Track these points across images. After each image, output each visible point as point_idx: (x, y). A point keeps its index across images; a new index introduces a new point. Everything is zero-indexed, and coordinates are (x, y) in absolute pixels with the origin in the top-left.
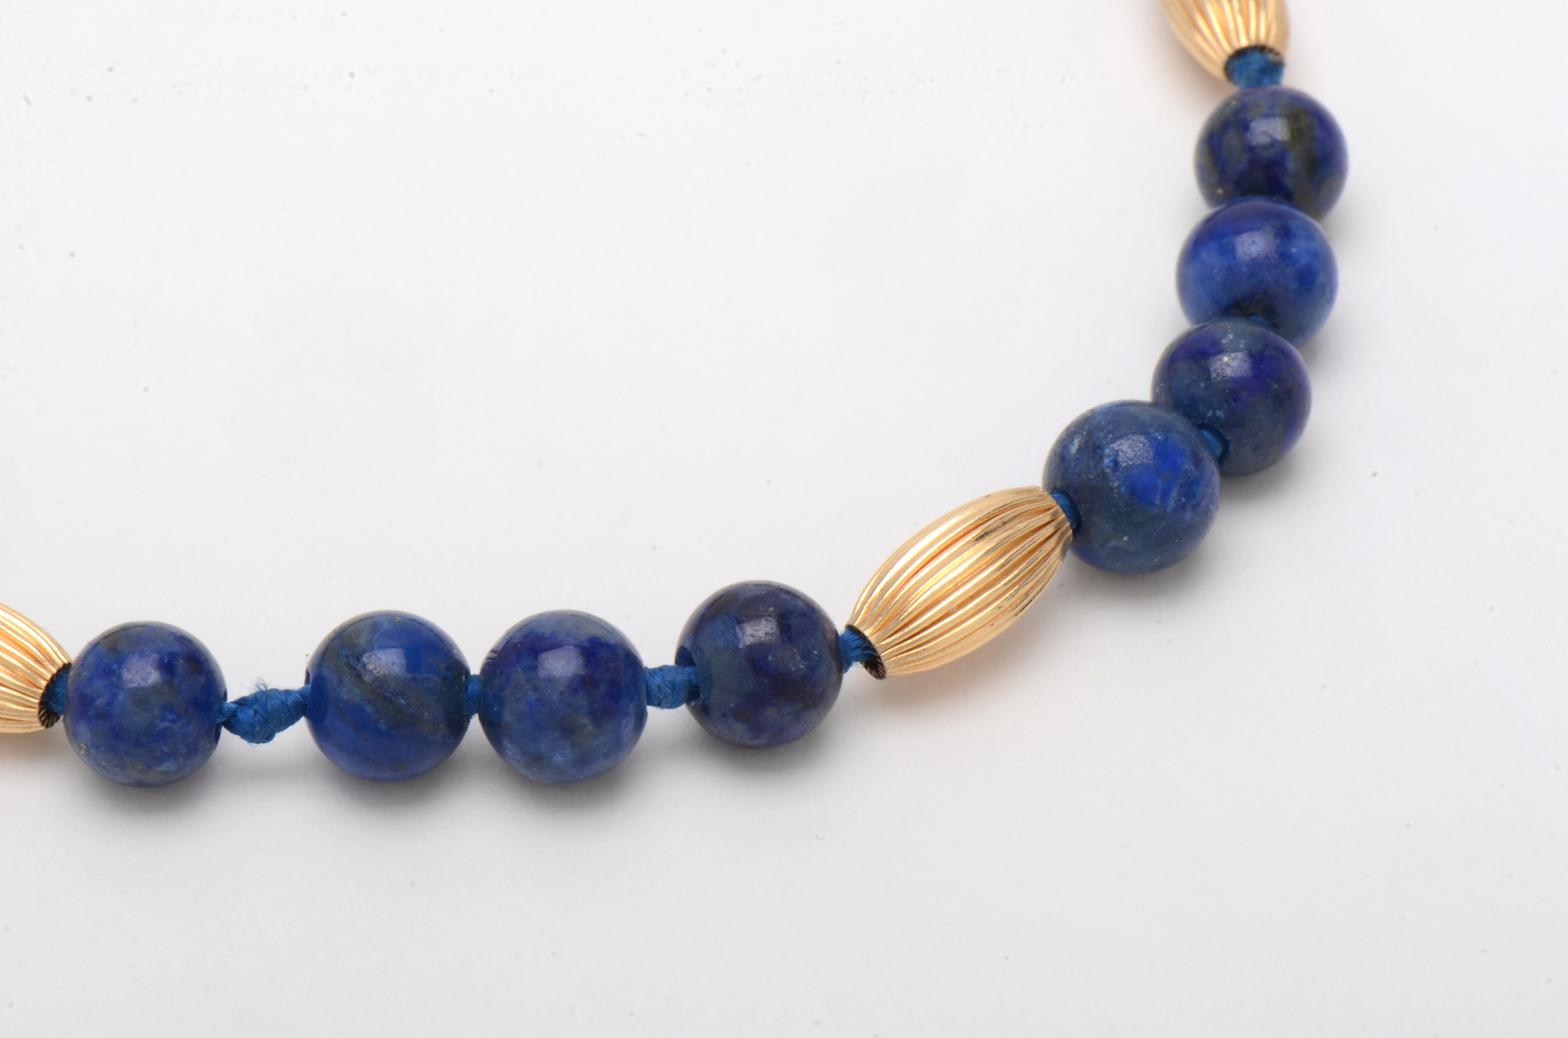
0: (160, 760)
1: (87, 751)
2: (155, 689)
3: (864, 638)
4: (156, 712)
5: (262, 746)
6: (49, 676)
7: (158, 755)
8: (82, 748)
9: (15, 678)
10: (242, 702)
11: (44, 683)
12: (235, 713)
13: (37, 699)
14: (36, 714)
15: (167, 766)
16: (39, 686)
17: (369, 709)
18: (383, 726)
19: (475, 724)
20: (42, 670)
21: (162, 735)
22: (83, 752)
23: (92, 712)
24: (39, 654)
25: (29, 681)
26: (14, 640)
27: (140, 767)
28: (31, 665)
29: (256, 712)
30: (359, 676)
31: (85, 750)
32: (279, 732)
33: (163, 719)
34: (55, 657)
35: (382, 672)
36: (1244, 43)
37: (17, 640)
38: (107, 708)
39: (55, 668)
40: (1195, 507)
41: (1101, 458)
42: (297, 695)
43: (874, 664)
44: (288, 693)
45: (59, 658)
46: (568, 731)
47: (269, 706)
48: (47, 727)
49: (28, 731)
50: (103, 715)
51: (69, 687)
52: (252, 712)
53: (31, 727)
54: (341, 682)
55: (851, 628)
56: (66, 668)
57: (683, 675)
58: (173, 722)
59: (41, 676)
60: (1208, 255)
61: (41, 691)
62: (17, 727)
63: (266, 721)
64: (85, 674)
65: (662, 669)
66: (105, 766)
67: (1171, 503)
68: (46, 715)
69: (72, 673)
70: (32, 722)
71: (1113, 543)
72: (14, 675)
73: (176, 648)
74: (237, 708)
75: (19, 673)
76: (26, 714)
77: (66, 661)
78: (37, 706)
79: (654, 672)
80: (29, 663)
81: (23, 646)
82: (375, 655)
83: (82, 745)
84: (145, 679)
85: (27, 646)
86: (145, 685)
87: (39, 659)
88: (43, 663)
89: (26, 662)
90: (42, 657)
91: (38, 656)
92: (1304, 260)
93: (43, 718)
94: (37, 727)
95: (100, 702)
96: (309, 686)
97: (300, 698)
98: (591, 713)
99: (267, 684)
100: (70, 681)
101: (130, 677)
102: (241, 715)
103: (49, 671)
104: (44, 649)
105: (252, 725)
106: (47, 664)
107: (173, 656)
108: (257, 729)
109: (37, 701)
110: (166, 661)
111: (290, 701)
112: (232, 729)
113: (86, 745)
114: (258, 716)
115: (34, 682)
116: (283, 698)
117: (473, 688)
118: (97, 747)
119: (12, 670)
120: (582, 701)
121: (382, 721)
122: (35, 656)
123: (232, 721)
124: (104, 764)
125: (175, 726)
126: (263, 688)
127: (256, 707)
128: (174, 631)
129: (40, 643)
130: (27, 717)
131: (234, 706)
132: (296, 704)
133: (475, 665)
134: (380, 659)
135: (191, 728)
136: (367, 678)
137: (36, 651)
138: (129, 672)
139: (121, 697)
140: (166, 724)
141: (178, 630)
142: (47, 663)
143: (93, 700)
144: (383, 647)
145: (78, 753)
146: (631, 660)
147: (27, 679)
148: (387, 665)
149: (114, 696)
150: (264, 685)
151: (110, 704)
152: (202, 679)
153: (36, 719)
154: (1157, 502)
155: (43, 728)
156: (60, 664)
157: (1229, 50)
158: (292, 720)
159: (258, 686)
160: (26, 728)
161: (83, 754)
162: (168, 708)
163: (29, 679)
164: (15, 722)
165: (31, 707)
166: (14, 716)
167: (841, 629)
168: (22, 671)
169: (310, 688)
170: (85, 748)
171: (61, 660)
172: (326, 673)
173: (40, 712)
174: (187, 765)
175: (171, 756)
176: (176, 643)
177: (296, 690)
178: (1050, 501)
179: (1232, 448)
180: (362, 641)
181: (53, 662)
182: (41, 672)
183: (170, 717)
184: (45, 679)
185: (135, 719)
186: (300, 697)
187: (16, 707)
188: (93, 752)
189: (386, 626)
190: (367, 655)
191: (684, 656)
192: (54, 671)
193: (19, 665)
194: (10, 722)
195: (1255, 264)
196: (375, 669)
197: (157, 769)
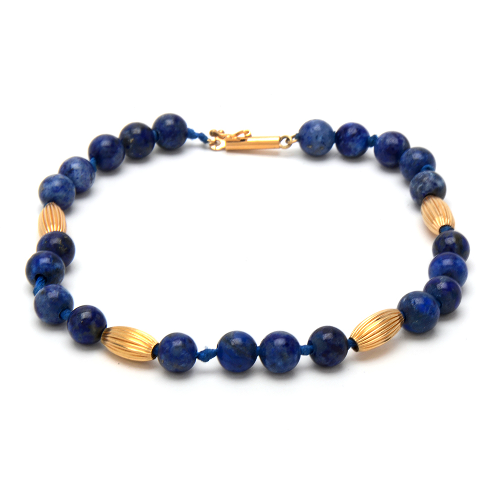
2: (181, 346)
3: (354, 340)
4: (181, 351)
5: (206, 363)
7: (181, 362)
10: (201, 352)
11: (153, 347)
12: (199, 355)
15: (183, 365)
19: (258, 358)
21: (182, 356)
22: (162, 362)
23: (165, 352)
25: (149, 346)
27: (176, 365)
29: (205, 354)
32: (210, 359)
35: (236, 342)
36: (444, 224)
40: (434, 314)
41: (411, 302)
43: (356, 348)
44: (213, 350)
46: (282, 356)
47: (208, 352)
49: (148, 360)
50: (168, 351)
54: (226, 345)
55: (350, 338)
57: (310, 347)
58: (185, 353)
59: (152, 345)
60: (436, 264)
61: (152, 349)
62: (146, 359)
63: (207, 355)
65: (305, 346)
66: (168, 365)
67: (428, 313)
70: (149, 357)
71: (414, 323)
73: (186, 337)
78: (151, 353)
79: (302, 346)
80: (149, 342)
81: (149, 339)
83: (162, 360)
86: (179, 346)
91: (152, 341)
92: (460, 265)
94: (151, 359)
95: (167, 348)
97: (215, 351)
98: (287, 352)
105: (204, 358)
106: (153, 343)
107: (185, 340)
108: (206, 359)
109: (151, 351)
111: (213, 352)
112: (199, 359)
117: (258, 349)
118: (166, 360)
119: (146, 344)
120: (285, 349)
127: (205, 352)
131: (199, 353)
133: (258, 344)
134: (235, 340)
143: (166, 348)
144: (236, 338)
146: (297, 343)
149: (171, 347)
151: (170, 349)
154: (425, 312)
155: (153, 360)
156: (157, 343)
157: (440, 226)
158: (214, 356)
162: (184, 350)
165: (149, 353)
166: (145, 355)
167: (348, 338)
169: (218, 348)
173: (152, 356)
175: (184, 362)
177: (215, 349)
178: (398, 311)
179: (443, 305)
180: (231, 335)
187: (146, 353)
188: (165, 362)
189: (237, 332)
190: (232, 339)
191: (310, 342)
192: (155, 344)
195: (448, 266)
197: (180, 366)
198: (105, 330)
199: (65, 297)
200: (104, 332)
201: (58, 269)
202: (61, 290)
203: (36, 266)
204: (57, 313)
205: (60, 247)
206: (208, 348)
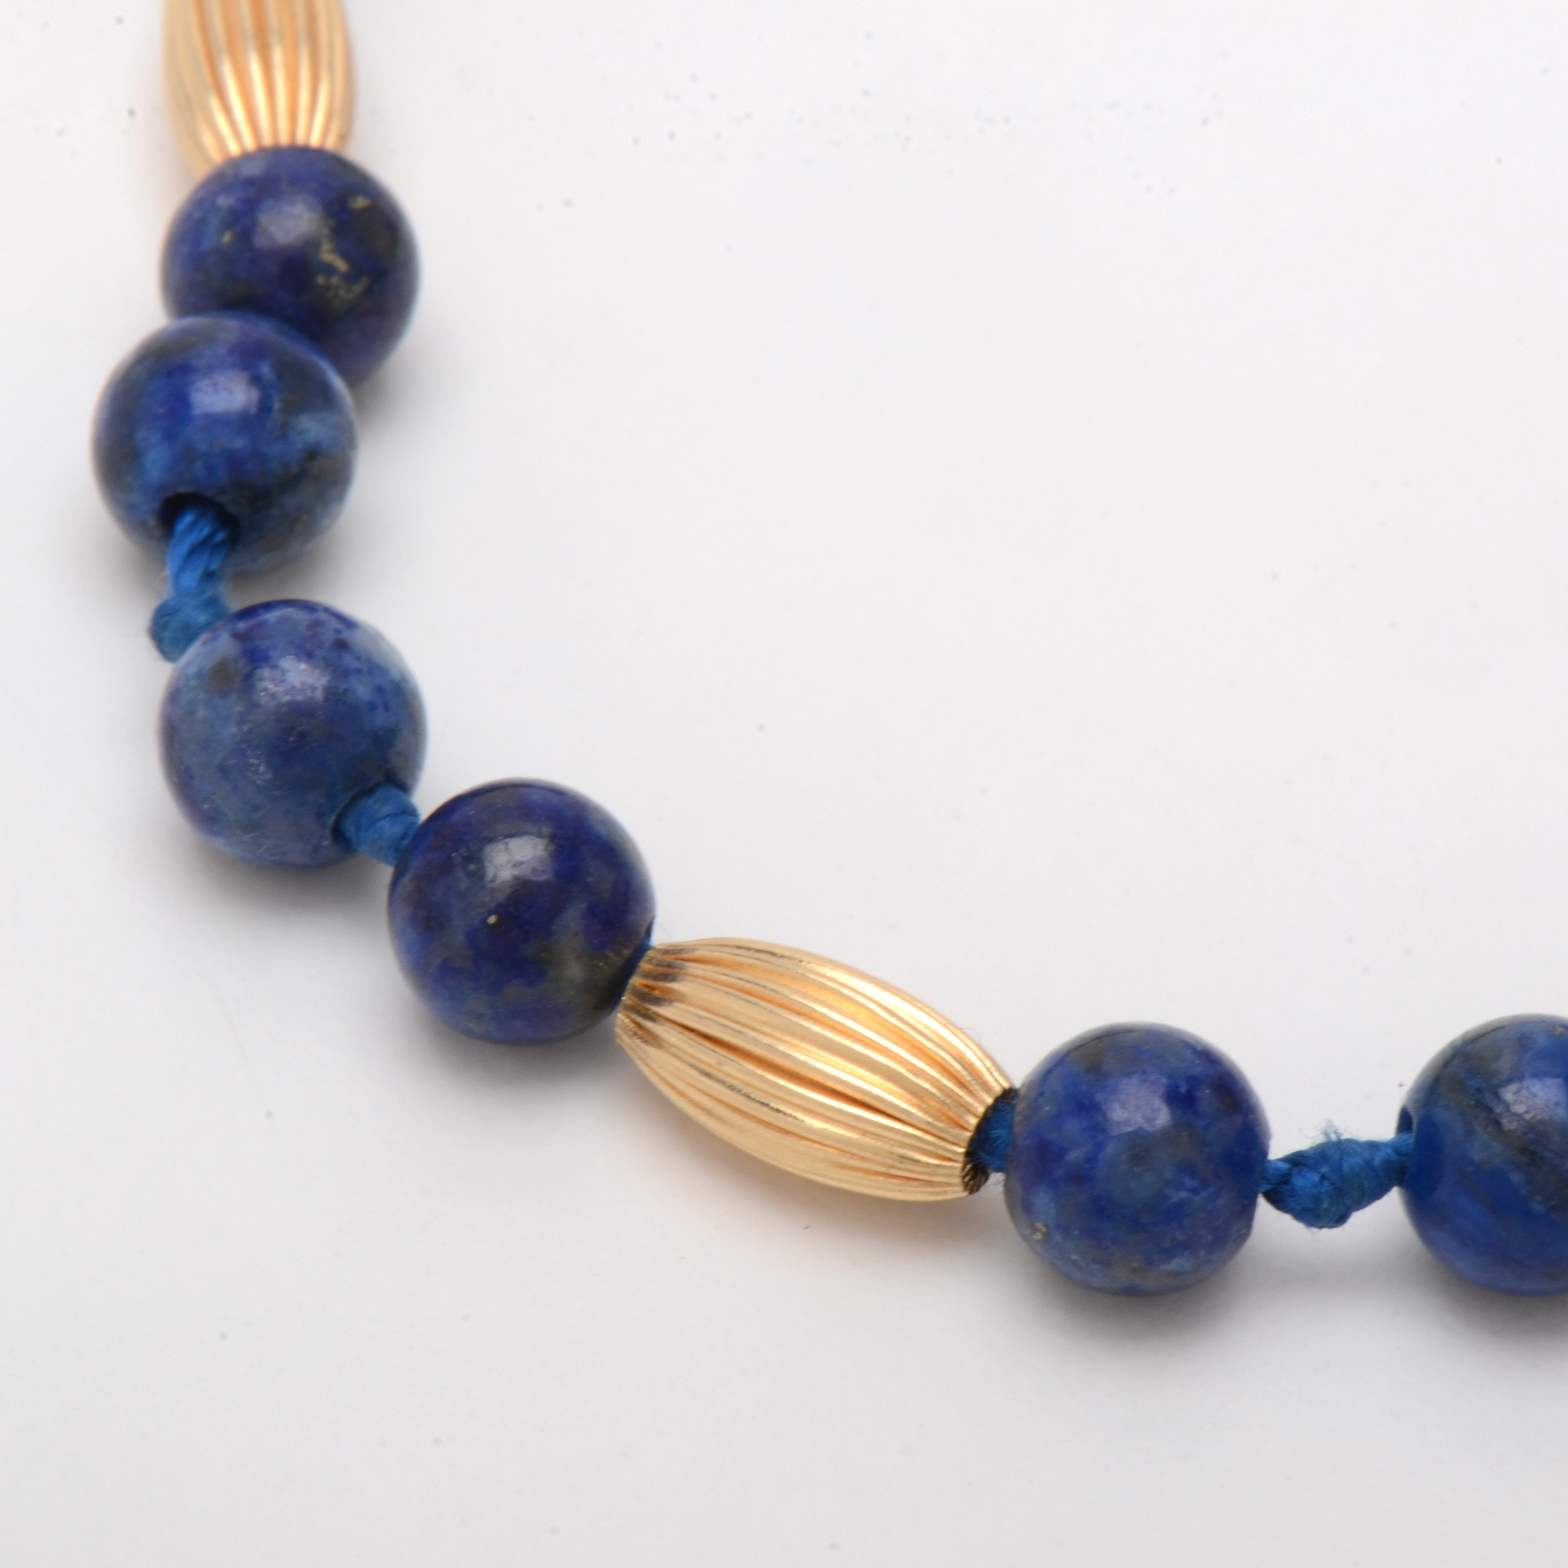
0: (1169, 1254)
1: (1047, 1237)
2: (1167, 1136)
4: (1168, 1175)
5: (1326, 1234)
6: (981, 1110)
7: (1166, 1244)
8: (1038, 1230)
9: (926, 1112)
10: (1297, 1161)
11: (973, 1121)
12: (1286, 1179)
13: (961, 1147)
14: (958, 1172)
15: (1175, 1265)
16: (965, 1125)
17: (1516, 1178)
18: (1538, 1206)
20: (969, 1099)
21: (1176, 1214)
22: (1038, 1236)
23: (1059, 1173)
24: (964, 1073)
25: (948, 1117)
26: (922, 1047)
27: (1135, 1264)
28: (953, 1091)
29: (1323, 1177)
30: (1497, 1123)
31: (1044, 1234)
32: (1358, 1209)
33: (1179, 1187)
34: (988, 1077)
35: (1539, 1117)
37: (927, 1048)
38: (1087, 1166)
39: (990, 1097)
42: (1389, 1151)
44: (1373, 1146)
45: (997, 1081)
47: (1346, 1167)
48: (972, 1191)
49: (940, 1198)
51: (1017, 1129)
52: (1316, 1178)
53: (946, 1192)
54: (1470, 1133)
56: (1008, 1096)
58: (1195, 1191)
59: (969, 1110)
61: (968, 1135)
62: (922, 1192)
63: (1339, 1193)
64: (1047, 1108)
66: (1075, 1261)
68: (972, 1173)
69: (1021, 1106)
70: (949, 1185)
72: (924, 1106)
73: (1198, 1069)
74: (1290, 1170)
75: (932, 1103)
76: (942, 1172)
77: (1006, 1085)
78: (961, 1159)
80: (948, 1087)
81: (936, 1058)
82: (1527, 1088)
83: (1039, 1225)
84: (1150, 1120)
85: (944, 1059)
86: (1150, 1129)
87: (963, 1080)
88: (971, 1088)
89: (944, 1085)
90: (969, 1078)
91: (963, 1076)
93: (967, 1179)
94: (957, 1192)
95: (1074, 1156)
96: (1410, 1138)
97: (1394, 1157)
99: (1339, 1131)
100: (1017, 1119)
101: (1125, 1115)
102: (1298, 1182)
103: (982, 1102)
104: (972, 1065)
105: (1317, 1199)
106: (976, 1090)
107: (1194, 1081)
108: (1325, 1206)
109: (961, 1150)
110: (1183, 1089)
111: (1378, 1161)
112: (1277, 1200)
113: (1046, 1226)
114: (1326, 1183)
115: (956, 1118)
116: (1367, 1155)
118: (1066, 1230)
119: (920, 1098)
121: (1538, 1198)
122: (958, 1075)
123: (1281, 1190)
124: (1074, 1257)
125: (1197, 1199)
126: (1334, 1137)
127: (1325, 1169)
128: (1191, 1041)
129: (963, 1054)
130: (942, 1175)
131: (1285, 1166)
132: (1388, 1165)
134: (1535, 1095)
135: (1221, 1202)
136: (1508, 1124)
137: (957, 1066)
138: (1124, 1107)
139: (1110, 1149)
140: (1183, 1194)
141: (1199, 1041)
142: (976, 1088)
143: (1062, 1152)
144: (1538, 1075)
145: (1025, 1238)
147: (944, 1114)
148: (1547, 1107)
149: (1100, 1146)
150: (1336, 1132)
151: (1092, 1159)
152: (1238, 1120)
153: (957, 1180)
155: (965, 1194)
156: (998, 1090)
158: (1379, 1192)
159: (1327, 1134)
160: (938, 1193)
161: (1039, 1241)
162: (1188, 1168)
163: (949, 1113)
164: (922, 1183)
165: (950, 1160)
166: (922, 1173)
168: (938, 1099)
169: (1412, 1141)
170: (1044, 1230)
171: (998, 1085)
172: (1442, 1115)
173: (964, 1168)
174: (1209, 1261)
175: (1187, 1247)
176: (1197, 1062)
177: (1384, 1142)
180: (1505, 1064)
181: (986, 1087)
182: (967, 1102)
183: (1189, 1183)
184: (974, 1115)
185: (1134, 1185)
186: (1393, 1154)
187: (925, 1159)
188: (1058, 1237)
189: (1542, 1040)
190: (1513, 1087)
192: (990, 1101)
193: (933, 1090)
194: (911, 1182)
196: (1527, 1112)
197: (1163, 1267)
198: (644, 965)
199: (372, 707)
200: (636, 981)
201: (313, 453)
202: (348, 661)
203: (170, 436)
204: (320, 815)
205: (320, 280)
206: (1345, 1136)
